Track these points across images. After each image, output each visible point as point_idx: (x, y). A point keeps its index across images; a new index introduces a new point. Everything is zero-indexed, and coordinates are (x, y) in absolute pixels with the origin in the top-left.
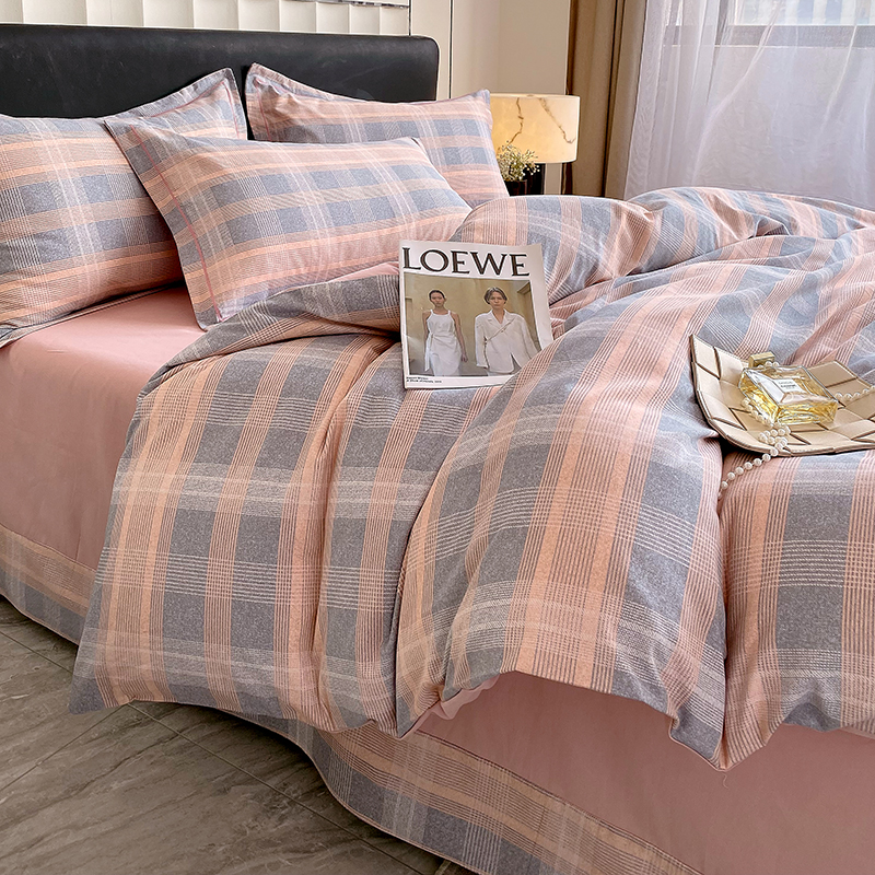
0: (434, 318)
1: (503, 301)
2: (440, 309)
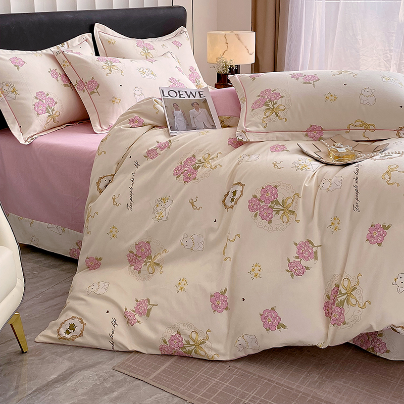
0: (175, 112)
1: (197, 106)
2: (177, 109)
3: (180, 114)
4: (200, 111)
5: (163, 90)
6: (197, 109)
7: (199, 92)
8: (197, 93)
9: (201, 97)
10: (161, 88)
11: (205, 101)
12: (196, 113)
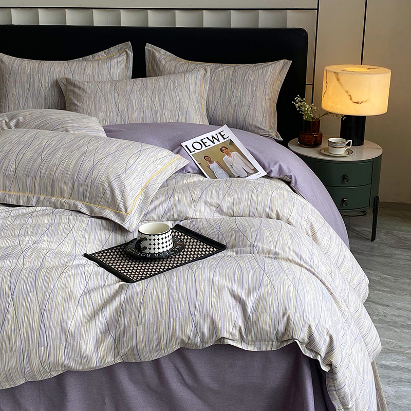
1: (227, 150)
3: (216, 167)
4: (232, 156)
5: (186, 146)
6: (228, 154)
7: (220, 133)
8: (219, 135)
9: (224, 139)
10: (183, 144)
11: (231, 142)
12: (230, 159)
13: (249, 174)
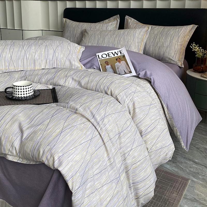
3: (109, 67)
4: (121, 63)
5: (98, 55)
6: (119, 62)
7: (120, 51)
8: (119, 52)
9: (121, 54)
10: (97, 54)
11: (124, 56)
12: (119, 64)
13: (126, 73)
